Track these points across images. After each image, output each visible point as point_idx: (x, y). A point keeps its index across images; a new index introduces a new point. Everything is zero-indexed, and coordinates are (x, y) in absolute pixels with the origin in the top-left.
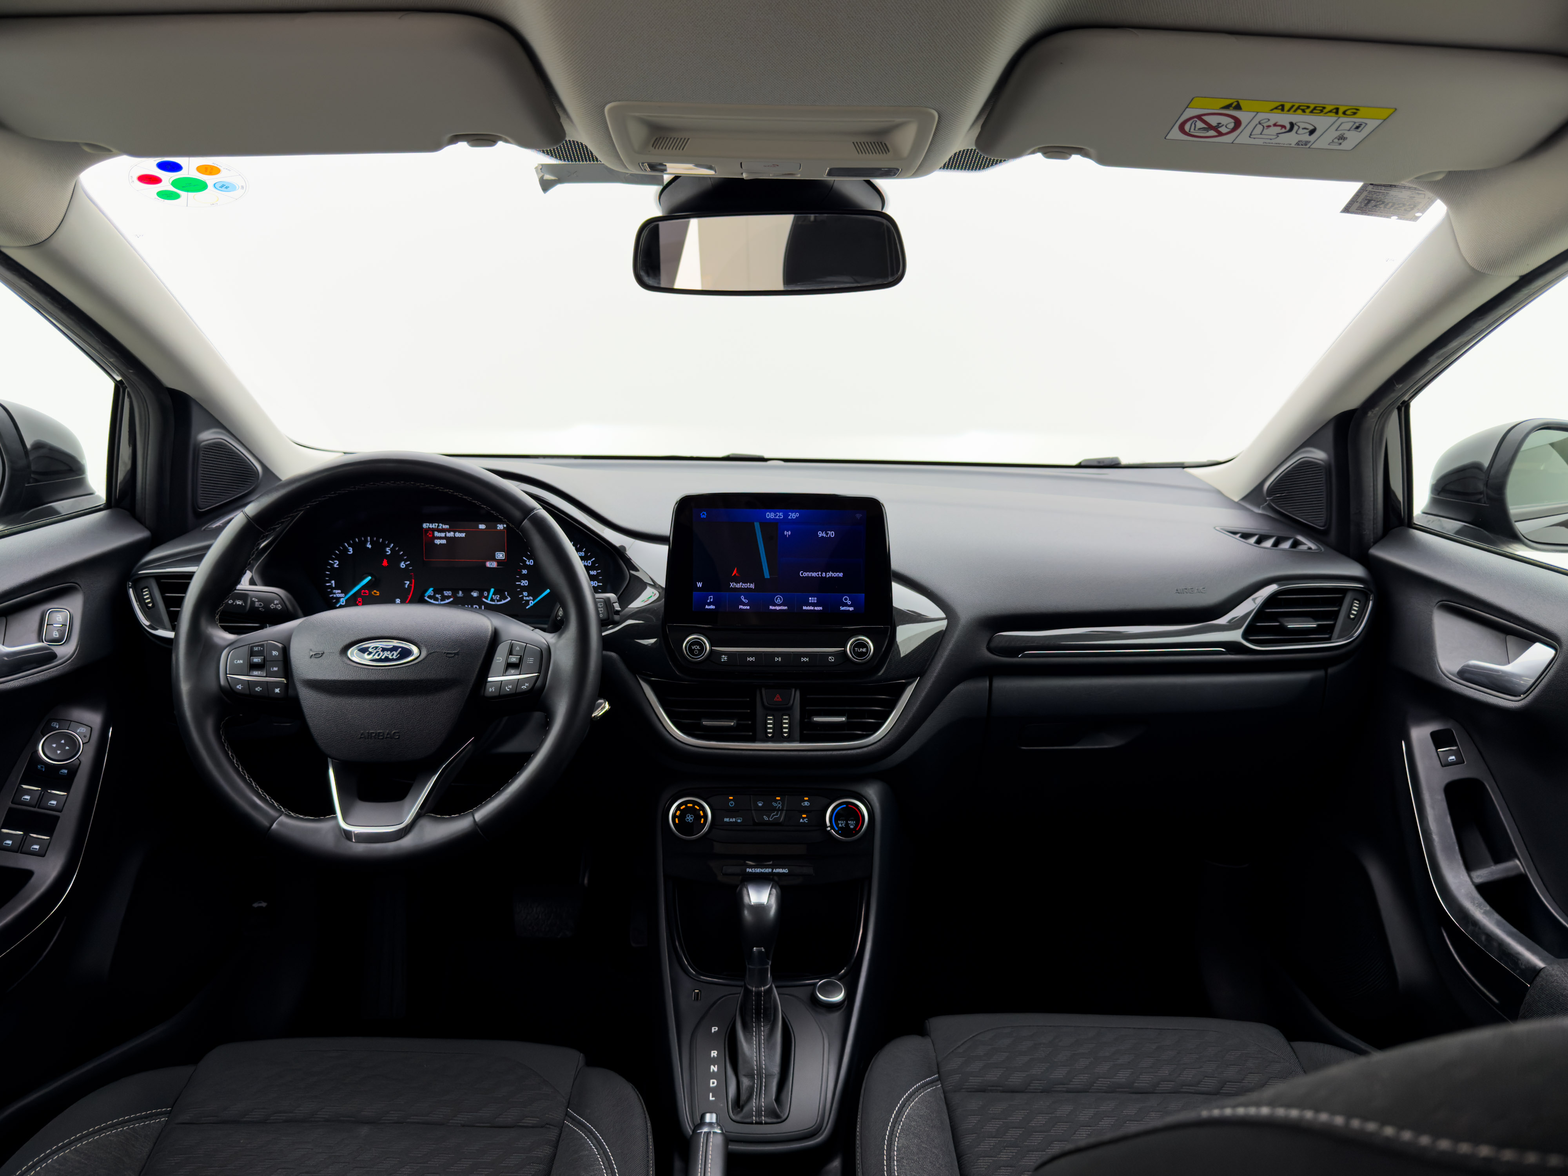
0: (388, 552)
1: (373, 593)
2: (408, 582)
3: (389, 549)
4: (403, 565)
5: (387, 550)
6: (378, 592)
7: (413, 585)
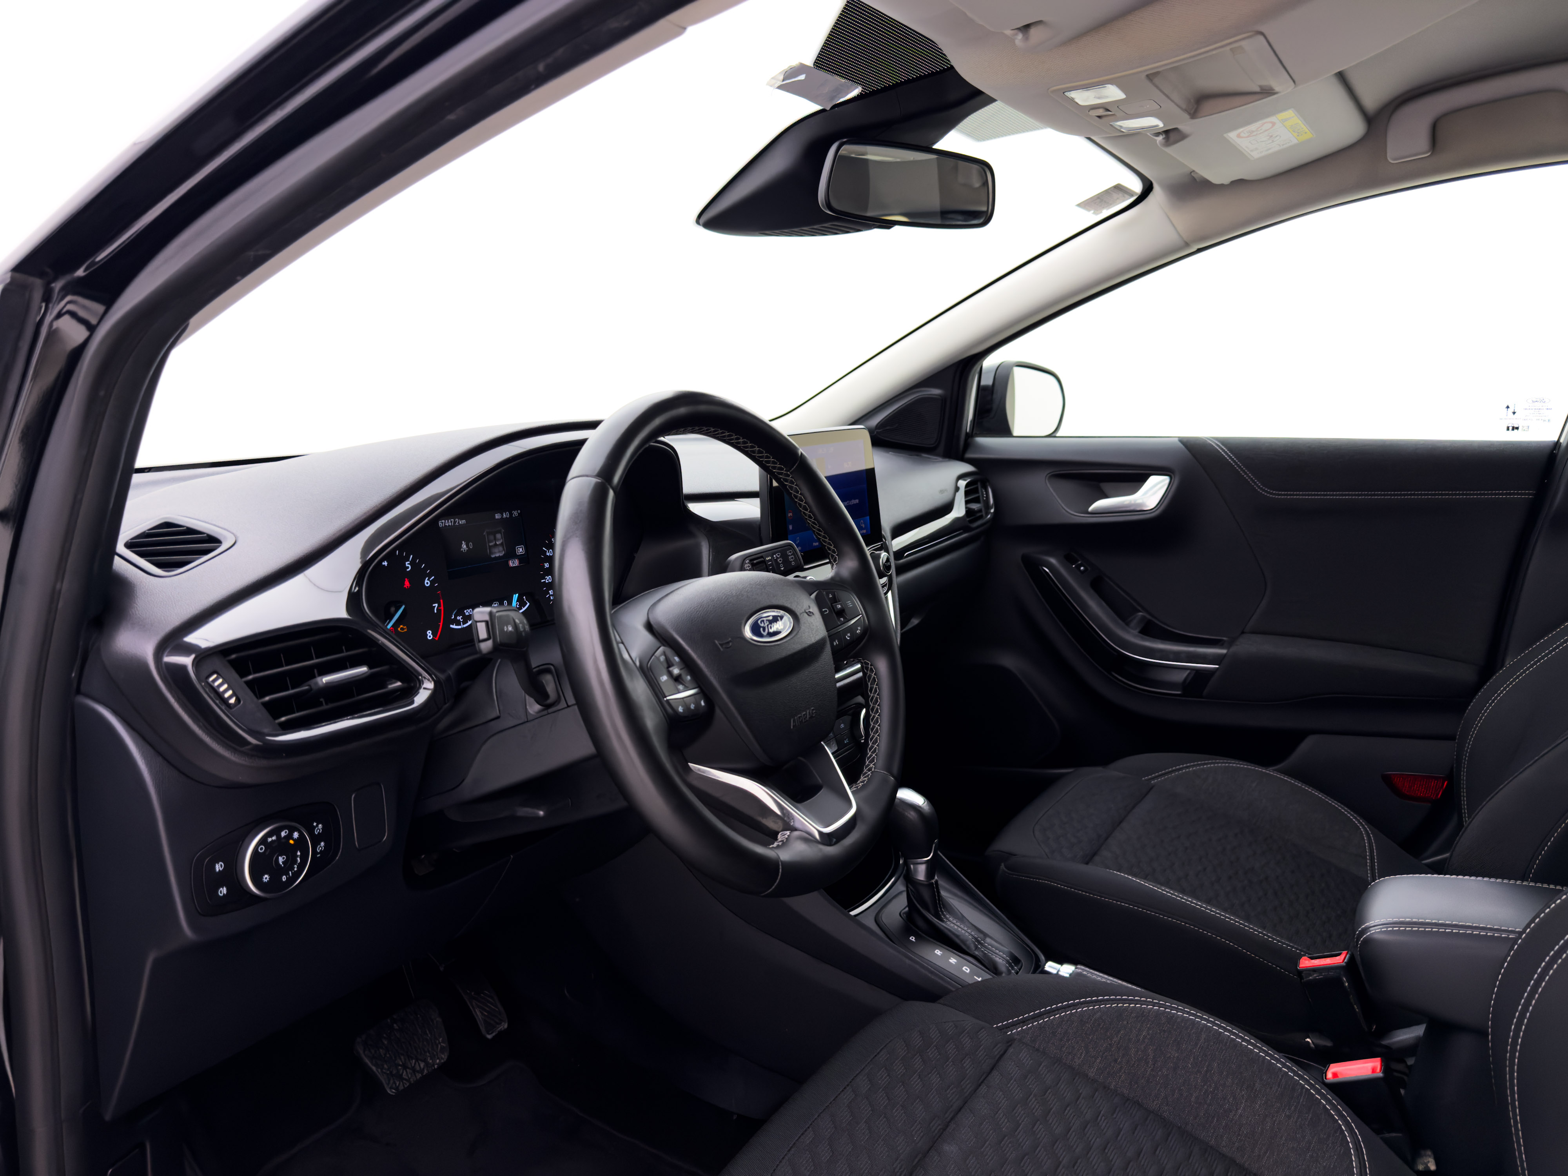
0: (408, 567)
1: (399, 629)
2: (436, 605)
3: (409, 562)
4: (427, 583)
5: (407, 565)
6: (405, 627)
7: (442, 608)
